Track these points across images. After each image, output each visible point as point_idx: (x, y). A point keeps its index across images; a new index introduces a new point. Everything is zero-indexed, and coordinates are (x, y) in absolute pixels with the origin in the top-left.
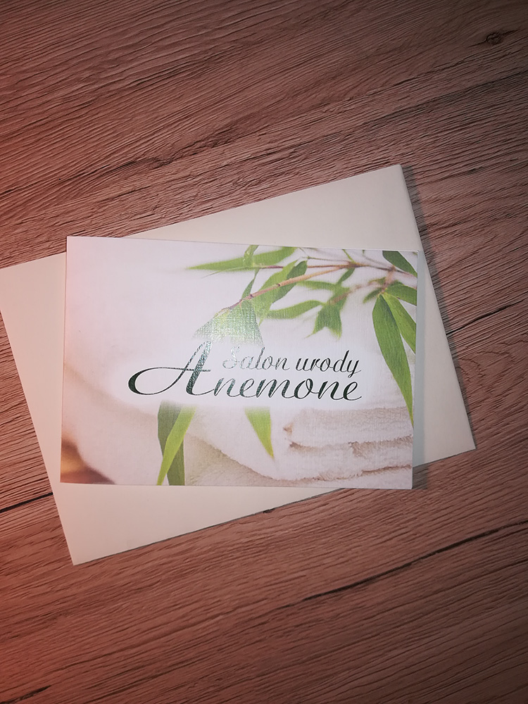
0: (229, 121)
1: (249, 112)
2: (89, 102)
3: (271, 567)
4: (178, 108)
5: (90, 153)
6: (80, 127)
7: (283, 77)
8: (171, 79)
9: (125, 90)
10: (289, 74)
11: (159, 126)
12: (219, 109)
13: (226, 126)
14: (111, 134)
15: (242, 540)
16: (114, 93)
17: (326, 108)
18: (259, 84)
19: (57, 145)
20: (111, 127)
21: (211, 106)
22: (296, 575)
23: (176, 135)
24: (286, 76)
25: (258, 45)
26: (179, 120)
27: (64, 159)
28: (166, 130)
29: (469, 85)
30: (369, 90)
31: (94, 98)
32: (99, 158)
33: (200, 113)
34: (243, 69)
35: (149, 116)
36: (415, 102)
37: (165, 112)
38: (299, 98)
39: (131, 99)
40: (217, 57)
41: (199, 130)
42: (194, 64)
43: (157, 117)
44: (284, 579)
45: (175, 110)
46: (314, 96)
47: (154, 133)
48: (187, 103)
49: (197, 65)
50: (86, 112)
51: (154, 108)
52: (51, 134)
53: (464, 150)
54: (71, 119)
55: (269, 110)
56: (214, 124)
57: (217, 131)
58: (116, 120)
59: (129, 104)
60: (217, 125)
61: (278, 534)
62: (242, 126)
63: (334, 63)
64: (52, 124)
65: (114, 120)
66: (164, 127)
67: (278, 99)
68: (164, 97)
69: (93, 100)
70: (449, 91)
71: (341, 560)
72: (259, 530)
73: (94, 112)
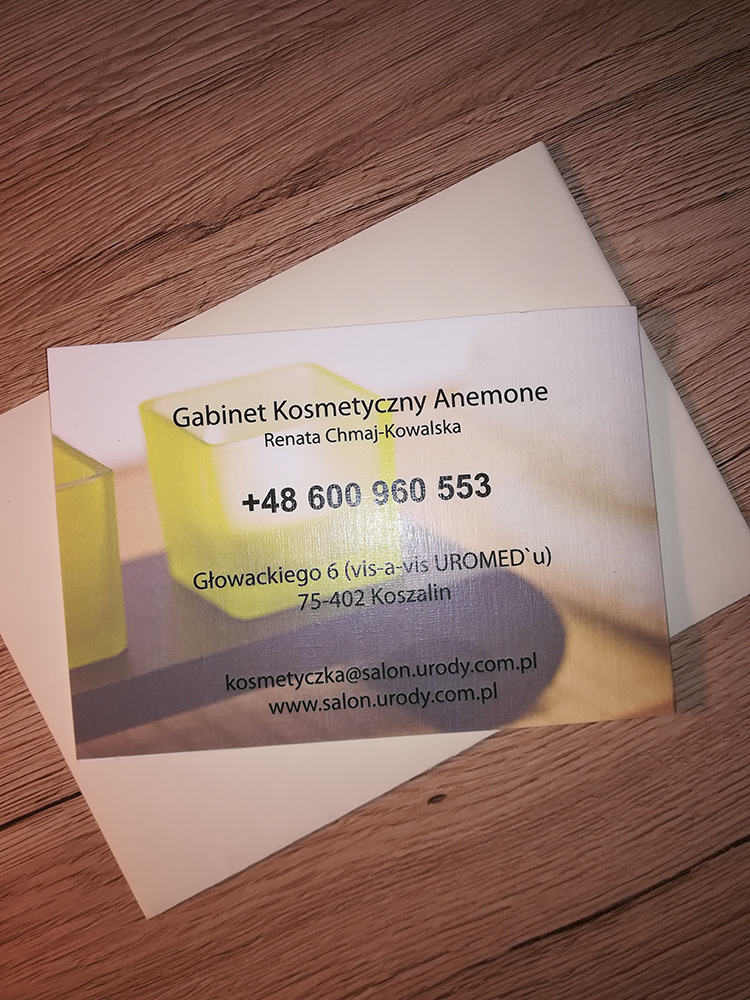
0: (312, 152)
1: (345, 135)
2: (82, 144)
3: (448, 897)
4: (228, 140)
5: (89, 225)
6: (71, 184)
7: (394, 74)
8: (213, 94)
9: (139, 119)
10: (404, 68)
11: (198, 171)
12: (295, 134)
13: (309, 160)
14: (121, 191)
15: (395, 854)
16: (121, 125)
17: (470, 117)
18: (356, 88)
19: (35, 218)
20: (121, 180)
21: (282, 130)
22: (494, 907)
23: (228, 182)
24: (400, 70)
25: (350, 27)
26: (232, 158)
27: (49, 238)
28: (211, 176)
29: (702, 58)
30: (537, 82)
31: (90, 136)
32: (105, 232)
33: (263, 143)
34: (329, 67)
35: (181, 157)
36: (615, 94)
37: (206, 148)
38: (425, 103)
39: (150, 132)
40: (285, 52)
41: (265, 172)
42: (247, 67)
43: (194, 157)
44: (474, 915)
45: (224, 142)
46: (448, 98)
47: (192, 183)
48: (242, 129)
49: (253, 68)
50: (79, 159)
51: (189, 143)
52: (25, 201)
53: (704, 163)
54: (55, 174)
55: (377, 128)
56: (288, 159)
57: (294, 169)
58: (128, 167)
59: (146, 140)
60: (294, 161)
61: (456, 838)
62: (334, 158)
63: (476, 43)
64: (24, 186)
65: (124, 168)
66: (207, 173)
67: (390, 109)
68: (203, 124)
69: (90, 140)
70: (670, 72)
71: (569, 874)
72: (424, 833)
73: (92, 159)
